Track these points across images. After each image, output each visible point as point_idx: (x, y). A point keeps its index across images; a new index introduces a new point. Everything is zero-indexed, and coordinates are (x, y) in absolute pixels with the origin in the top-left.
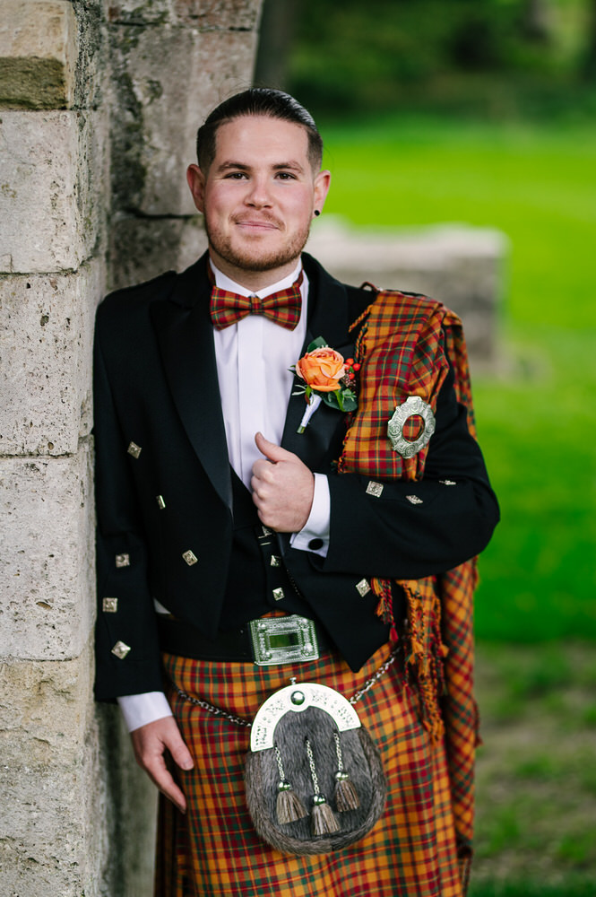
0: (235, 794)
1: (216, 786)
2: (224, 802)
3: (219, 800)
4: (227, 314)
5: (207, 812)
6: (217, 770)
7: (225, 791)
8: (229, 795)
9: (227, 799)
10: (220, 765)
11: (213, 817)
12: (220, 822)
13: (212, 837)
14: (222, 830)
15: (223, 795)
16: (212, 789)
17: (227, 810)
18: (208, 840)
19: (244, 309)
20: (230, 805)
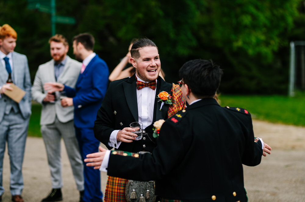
0: (123, 190)
1: (119, 187)
2: (119, 191)
3: (119, 190)
4: (140, 87)
5: (115, 192)
6: (120, 184)
7: (121, 188)
8: (121, 189)
9: (121, 190)
10: (121, 183)
11: (116, 194)
12: (117, 195)
13: (114, 198)
14: (117, 197)
15: (120, 189)
16: (118, 187)
17: (120, 193)
18: (113, 198)
19: (144, 85)
20: (121, 192)
